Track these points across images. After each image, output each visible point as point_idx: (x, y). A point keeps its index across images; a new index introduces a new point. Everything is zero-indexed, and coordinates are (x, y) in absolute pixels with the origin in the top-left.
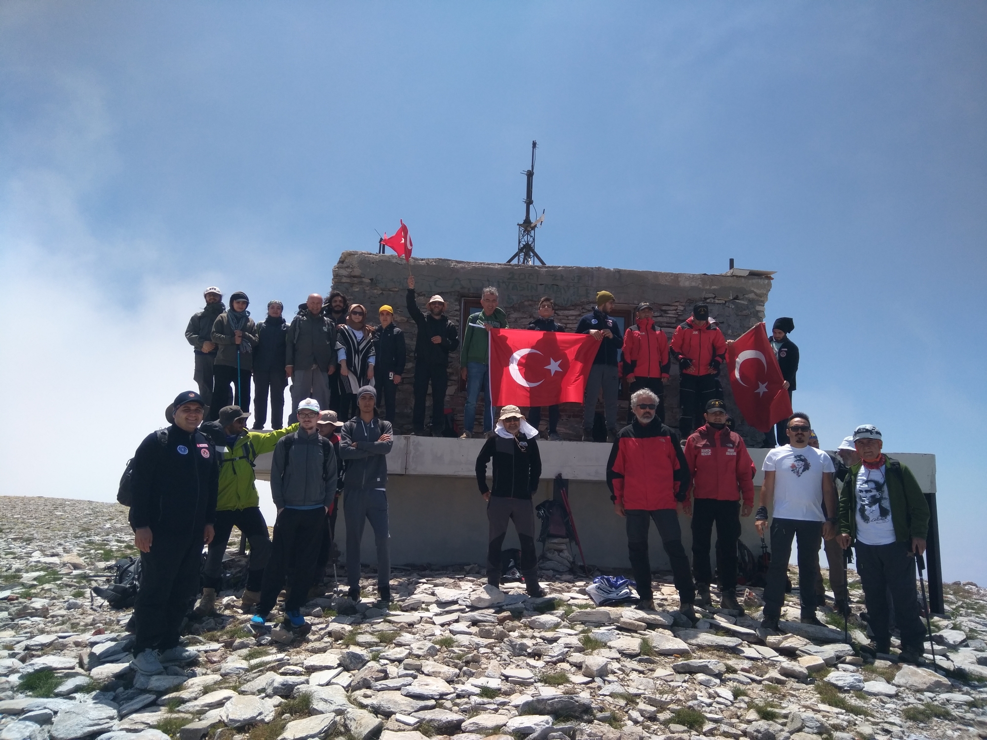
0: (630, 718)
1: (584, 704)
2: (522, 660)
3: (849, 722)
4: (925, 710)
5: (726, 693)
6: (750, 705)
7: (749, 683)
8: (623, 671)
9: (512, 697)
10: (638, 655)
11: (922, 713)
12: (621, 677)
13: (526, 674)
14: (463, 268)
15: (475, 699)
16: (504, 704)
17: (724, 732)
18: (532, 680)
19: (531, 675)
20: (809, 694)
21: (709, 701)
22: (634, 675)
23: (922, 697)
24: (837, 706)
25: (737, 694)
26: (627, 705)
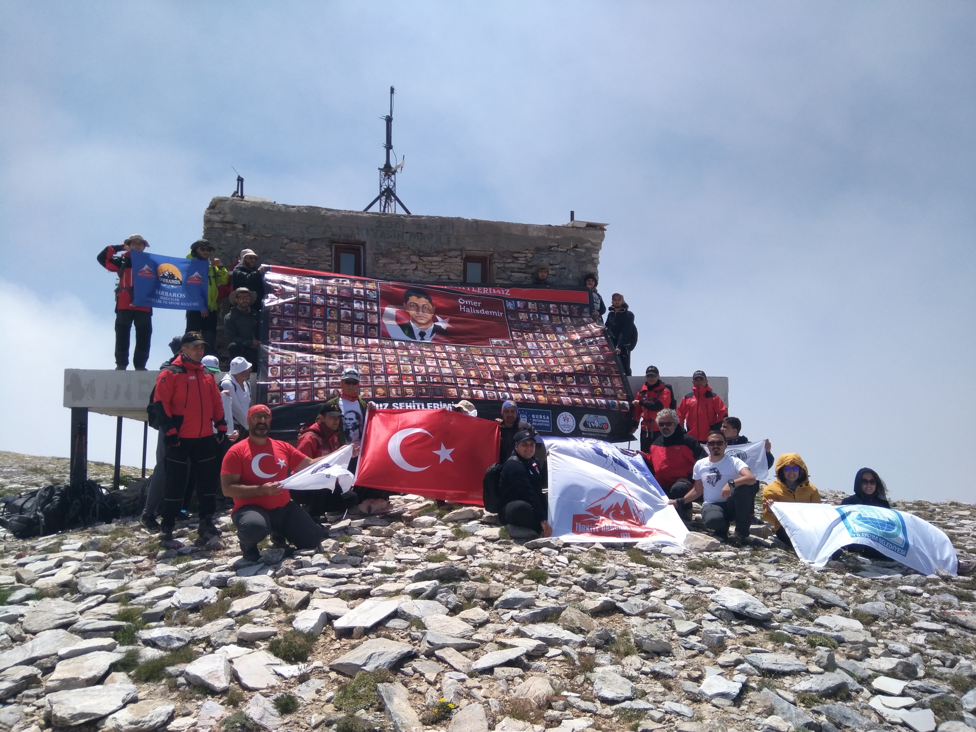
0: (495, 579)
1: (462, 570)
2: (408, 549)
3: (649, 572)
4: (701, 563)
5: (563, 559)
6: (580, 566)
7: (580, 553)
8: (488, 550)
9: (406, 572)
10: (499, 539)
11: (700, 564)
12: (486, 554)
13: (414, 556)
14: (333, 216)
15: (377, 576)
16: (400, 577)
17: (561, 583)
18: (420, 560)
19: (419, 557)
20: (622, 556)
21: (551, 565)
22: (496, 552)
23: (702, 555)
24: (641, 563)
25: (570, 559)
26: (491, 571)
